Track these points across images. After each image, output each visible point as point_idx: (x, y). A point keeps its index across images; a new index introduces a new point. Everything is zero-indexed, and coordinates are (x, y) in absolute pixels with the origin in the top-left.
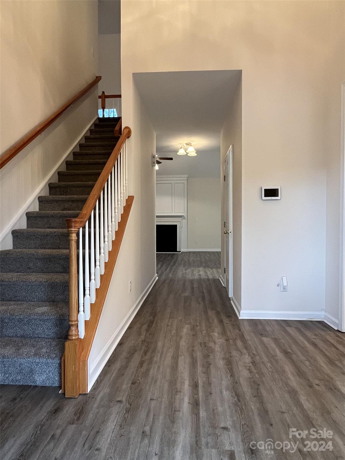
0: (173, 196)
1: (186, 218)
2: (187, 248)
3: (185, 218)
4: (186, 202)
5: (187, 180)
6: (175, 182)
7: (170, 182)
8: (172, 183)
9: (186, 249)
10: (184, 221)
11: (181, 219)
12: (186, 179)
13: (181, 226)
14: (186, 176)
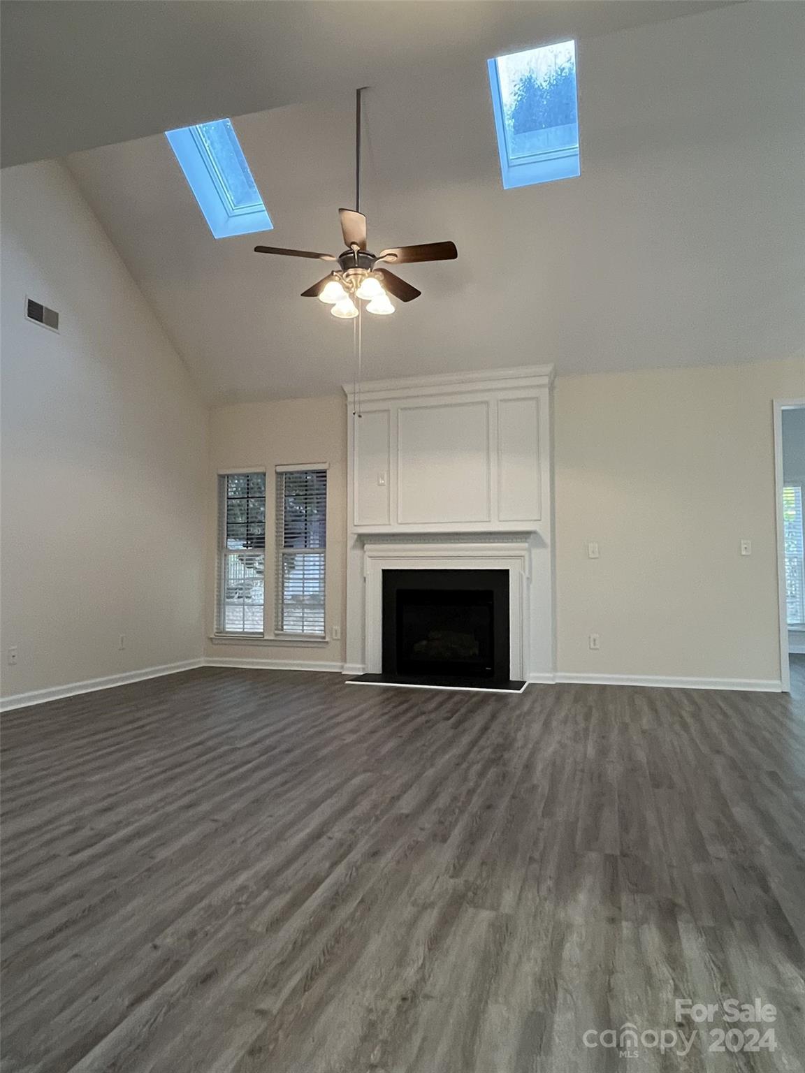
0: (493, 456)
1: (548, 541)
2: (555, 669)
3: (541, 544)
4: (546, 477)
5: (552, 387)
6: (501, 395)
7: (480, 397)
8: (487, 403)
9: (548, 672)
10: (541, 557)
11: (525, 545)
12: (545, 380)
13: (526, 575)
14: (548, 368)
